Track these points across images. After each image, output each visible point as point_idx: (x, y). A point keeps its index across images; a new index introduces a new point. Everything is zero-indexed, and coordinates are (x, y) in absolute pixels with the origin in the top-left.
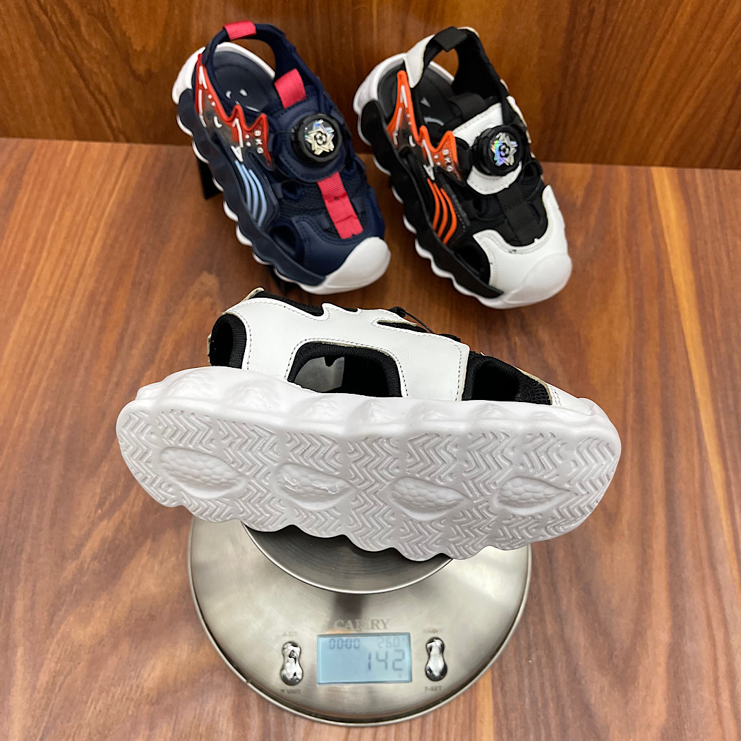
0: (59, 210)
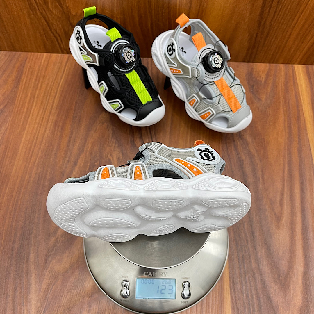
0: (40, 85)
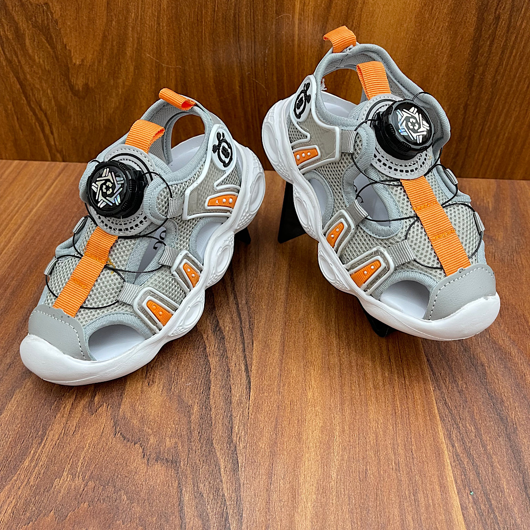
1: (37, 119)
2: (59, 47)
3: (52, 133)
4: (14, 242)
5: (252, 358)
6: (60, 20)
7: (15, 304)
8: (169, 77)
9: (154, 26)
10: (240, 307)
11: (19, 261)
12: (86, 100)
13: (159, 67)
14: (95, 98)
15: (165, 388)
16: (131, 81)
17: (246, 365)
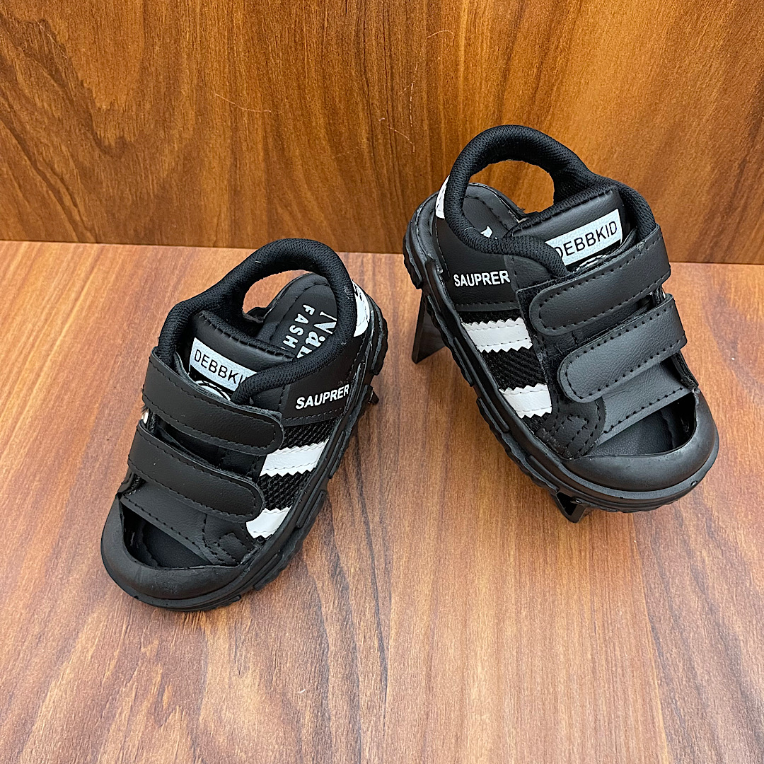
1: (50, 186)
2: (72, 84)
3: (75, 205)
4: (31, 406)
5: (389, 626)
6: (68, 46)
7: (40, 525)
8: (254, 127)
9: (224, 52)
10: (371, 528)
11: (41, 443)
12: (123, 160)
13: (235, 113)
14: (137, 158)
15: (263, 680)
16: (192, 132)
17: (381, 639)
